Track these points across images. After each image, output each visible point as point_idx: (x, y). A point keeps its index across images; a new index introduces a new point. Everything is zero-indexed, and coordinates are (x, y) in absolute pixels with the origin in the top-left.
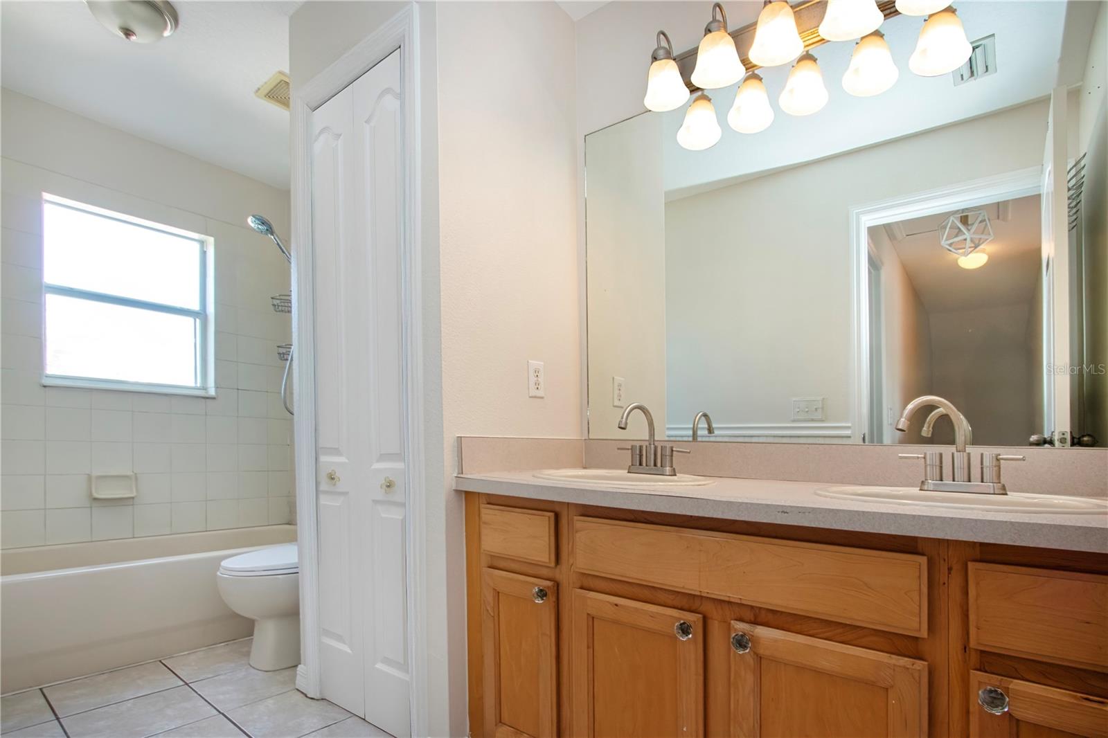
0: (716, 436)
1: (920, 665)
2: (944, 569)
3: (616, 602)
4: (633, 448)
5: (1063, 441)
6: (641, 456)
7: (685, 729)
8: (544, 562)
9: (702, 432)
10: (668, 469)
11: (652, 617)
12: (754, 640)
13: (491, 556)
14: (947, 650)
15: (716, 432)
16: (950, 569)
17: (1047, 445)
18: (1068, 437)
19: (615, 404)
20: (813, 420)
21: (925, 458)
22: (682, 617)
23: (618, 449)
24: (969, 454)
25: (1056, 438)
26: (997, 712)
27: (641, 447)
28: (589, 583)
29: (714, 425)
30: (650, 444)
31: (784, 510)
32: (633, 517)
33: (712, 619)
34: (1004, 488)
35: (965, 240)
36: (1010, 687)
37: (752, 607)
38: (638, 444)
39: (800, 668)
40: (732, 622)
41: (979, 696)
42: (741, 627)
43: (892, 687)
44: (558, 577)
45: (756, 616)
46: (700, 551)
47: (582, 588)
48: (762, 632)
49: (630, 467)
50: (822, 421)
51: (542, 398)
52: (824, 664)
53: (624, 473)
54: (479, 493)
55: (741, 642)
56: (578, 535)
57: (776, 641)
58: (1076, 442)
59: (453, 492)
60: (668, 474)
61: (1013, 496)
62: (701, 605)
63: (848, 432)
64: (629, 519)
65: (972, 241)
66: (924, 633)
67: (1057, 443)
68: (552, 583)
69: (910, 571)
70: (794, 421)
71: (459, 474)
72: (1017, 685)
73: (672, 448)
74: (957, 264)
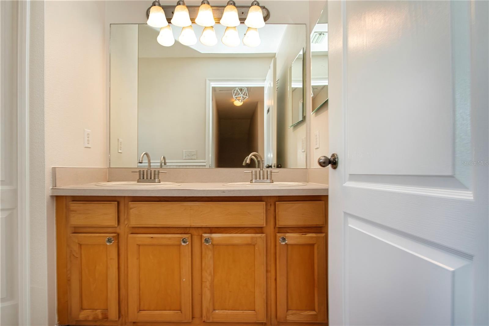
0: (167, 166)
1: (264, 235)
2: (269, 205)
3: (152, 236)
4: (140, 172)
5: (274, 166)
6: (143, 175)
7: (184, 280)
8: (113, 225)
9: (163, 164)
10: (157, 180)
11: (169, 239)
12: (212, 239)
13: (75, 227)
14: (270, 230)
15: (167, 164)
16: (271, 205)
17: (270, 168)
18: (276, 165)
19: (119, 151)
20: (192, 159)
21: (252, 172)
22: (183, 236)
23: (132, 172)
24: (264, 171)
25: (273, 165)
26: (284, 243)
27: (143, 171)
28: (136, 230)
29: (167, 161)
30: (148, 170)
31: (224, 191)
32: (158, 200)
33: (194, 235)
34: (273, 181)
35: (241, 97)
36: (286, 235)
37: (209, 228)
38: (142, 170)
39: (227, 245)
40: (203, 234)
41: (279, 240)
42: (206, 235)
43: (256, 244)
44: (118, 230)
45: (211, 231)
46: (191, 210)
47: (132, 234)
48: (214, 236)
49: (138, 180)
50: (195, 159)
51: (90, 148)
52: (236, 242)
53: (136, 182)
54: (66, 196)
55: (207, 241)
56: (131, 211)
57: (219, 238)
58: (278, 167)
59: (49, 197)
60: (157, 182)
61: (275, 183)
62: (189, 231)
63: (204, 164)
64: (157, 201)
65: (243, 97)
66: (265, 225)
67: (273, 167)
68: (116, 234)
69: (260, 207)
70: (185, 159)
71: (53, 187)
72: (287, 235)
73: (159, 171)
74: (233, 104)
